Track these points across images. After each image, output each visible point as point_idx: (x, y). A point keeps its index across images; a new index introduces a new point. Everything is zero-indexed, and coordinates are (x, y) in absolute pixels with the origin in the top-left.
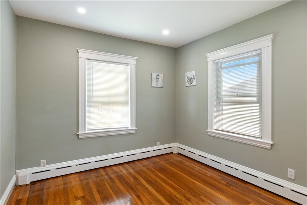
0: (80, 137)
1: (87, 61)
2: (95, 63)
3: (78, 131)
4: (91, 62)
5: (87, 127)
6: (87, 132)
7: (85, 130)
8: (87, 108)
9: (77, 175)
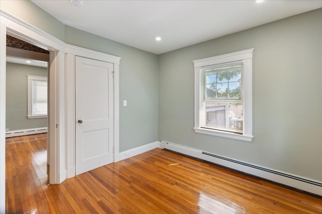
0: (29, 118)
1: (33, 81)
2: (37, 82)
3: (27, 115)
4: (35, 82)
5: (33, 114)
6: (33, 116)
7: (32, 114)
8: (33, 104)
9: (27, 137)
